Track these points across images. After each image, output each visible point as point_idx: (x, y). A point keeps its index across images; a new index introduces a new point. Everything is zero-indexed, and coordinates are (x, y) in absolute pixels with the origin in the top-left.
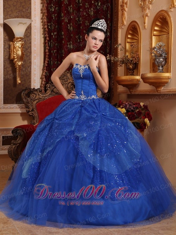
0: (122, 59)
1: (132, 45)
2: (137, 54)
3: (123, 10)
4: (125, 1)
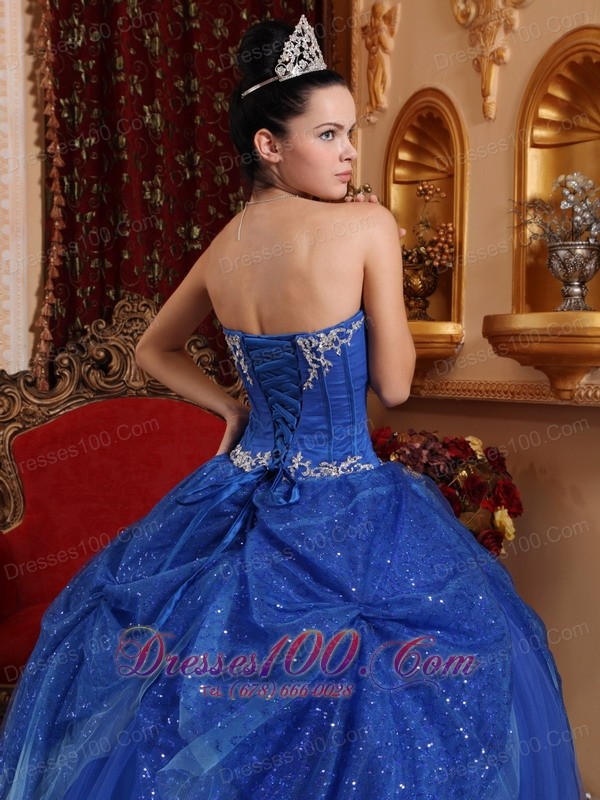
3: (374, 44)
4: (386, 8)
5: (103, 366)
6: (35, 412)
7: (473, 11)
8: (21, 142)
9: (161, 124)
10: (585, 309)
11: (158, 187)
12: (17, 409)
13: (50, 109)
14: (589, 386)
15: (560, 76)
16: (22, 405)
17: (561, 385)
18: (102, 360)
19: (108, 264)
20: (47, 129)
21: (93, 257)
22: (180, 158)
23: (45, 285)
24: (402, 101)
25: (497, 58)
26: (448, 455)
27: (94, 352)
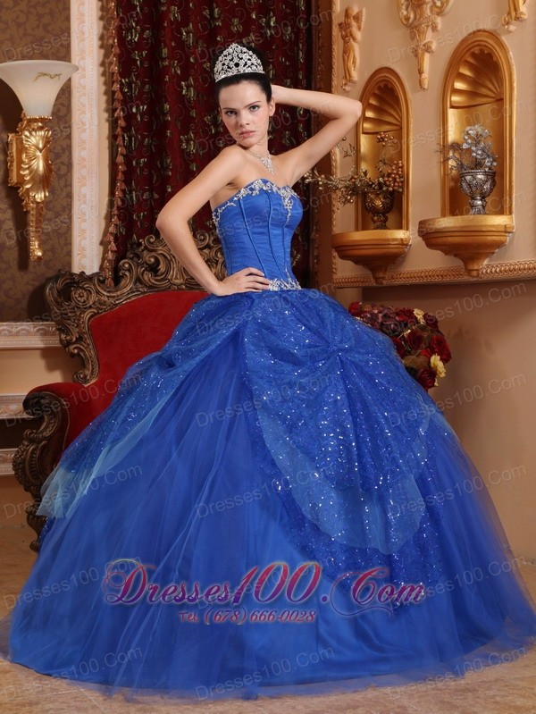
3: (347, 36)
4: (355, 10)
5: (153, 269)
6: (106, 302)
7: (412, 16)
8: (95, 111)
9: (194, 95)
10: (485, 214)
11: (192, 140)
13: (116, 87)
14: (488, 266)
15: (466, 61)
16: (96, 296)
17: (471, 267)
18: (153, 264)
19: (156, 196)
20: (113, 100)
21: (145, 191)
23: (111, 211)
24: (367, 75)
25: (428, 49)
26: (397, 318)
27: (147, 258)
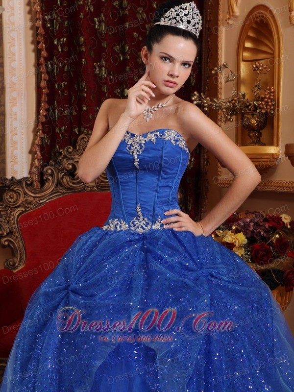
0: (230, 102)
1: (257, 67)
2: (270, 89)
5: (71, 174)
6: (32, 201)
8: (23, 42)
9: (105, 29)
11: (103, 66)
12: (21, 200)
13: (39, 23)
16: (24, 197)
18: (71, 170)
19: (74, 113)
20: (37, 35)
21: (66, 109)
22: (117, 48)
23: (37, 127)
24: (247, 11)
26: (267, 226)
27: (66, 165)
